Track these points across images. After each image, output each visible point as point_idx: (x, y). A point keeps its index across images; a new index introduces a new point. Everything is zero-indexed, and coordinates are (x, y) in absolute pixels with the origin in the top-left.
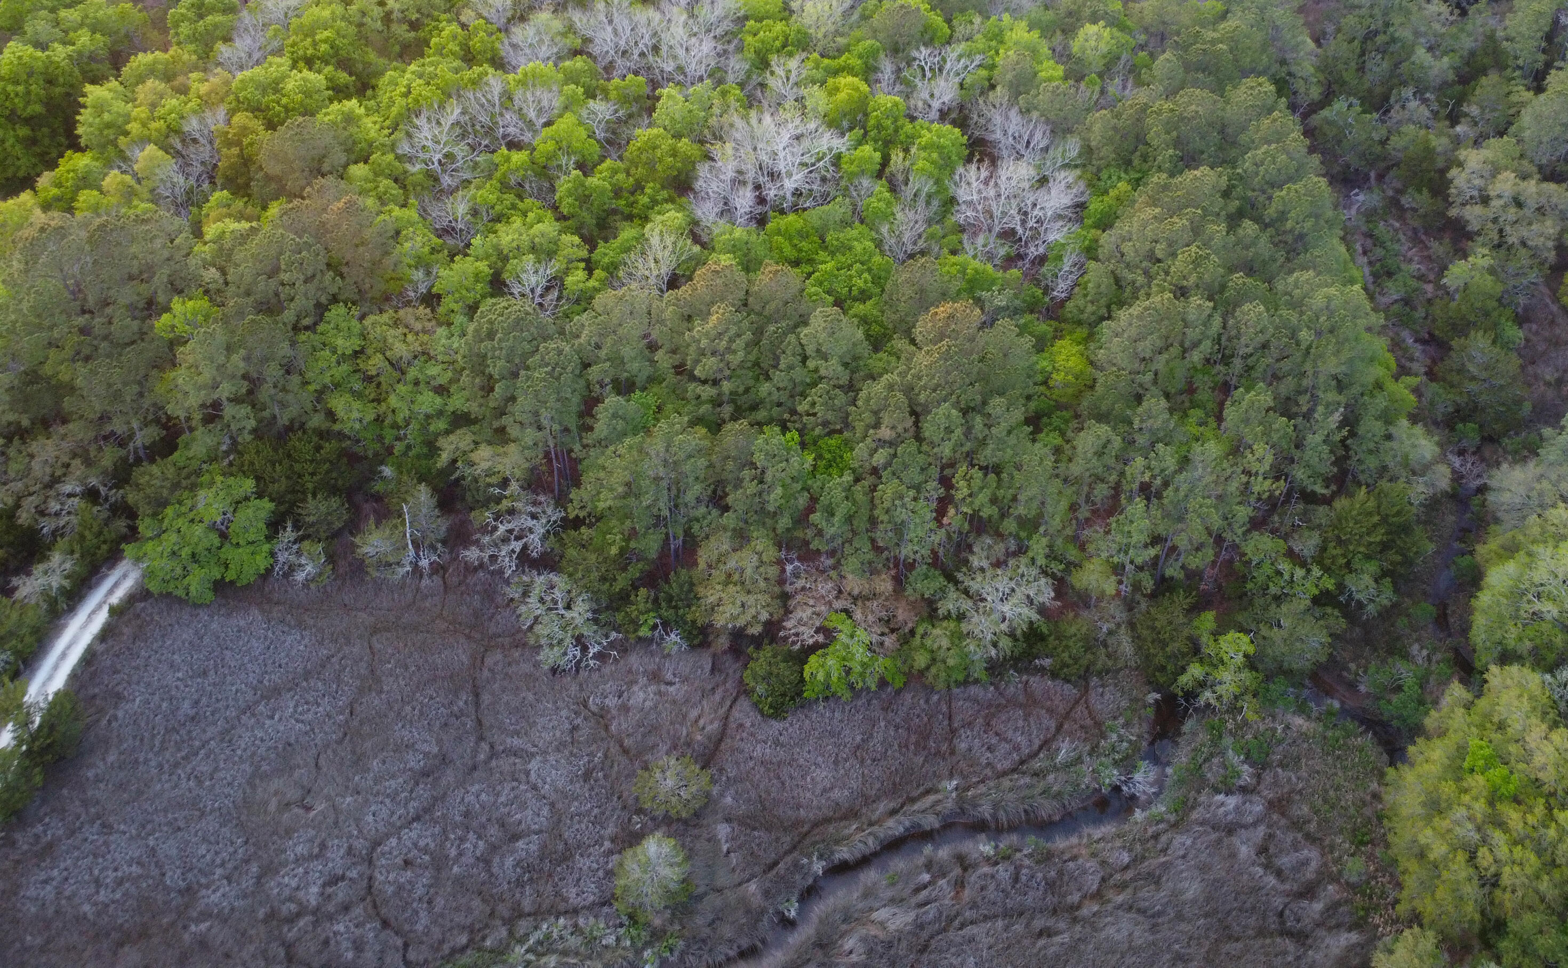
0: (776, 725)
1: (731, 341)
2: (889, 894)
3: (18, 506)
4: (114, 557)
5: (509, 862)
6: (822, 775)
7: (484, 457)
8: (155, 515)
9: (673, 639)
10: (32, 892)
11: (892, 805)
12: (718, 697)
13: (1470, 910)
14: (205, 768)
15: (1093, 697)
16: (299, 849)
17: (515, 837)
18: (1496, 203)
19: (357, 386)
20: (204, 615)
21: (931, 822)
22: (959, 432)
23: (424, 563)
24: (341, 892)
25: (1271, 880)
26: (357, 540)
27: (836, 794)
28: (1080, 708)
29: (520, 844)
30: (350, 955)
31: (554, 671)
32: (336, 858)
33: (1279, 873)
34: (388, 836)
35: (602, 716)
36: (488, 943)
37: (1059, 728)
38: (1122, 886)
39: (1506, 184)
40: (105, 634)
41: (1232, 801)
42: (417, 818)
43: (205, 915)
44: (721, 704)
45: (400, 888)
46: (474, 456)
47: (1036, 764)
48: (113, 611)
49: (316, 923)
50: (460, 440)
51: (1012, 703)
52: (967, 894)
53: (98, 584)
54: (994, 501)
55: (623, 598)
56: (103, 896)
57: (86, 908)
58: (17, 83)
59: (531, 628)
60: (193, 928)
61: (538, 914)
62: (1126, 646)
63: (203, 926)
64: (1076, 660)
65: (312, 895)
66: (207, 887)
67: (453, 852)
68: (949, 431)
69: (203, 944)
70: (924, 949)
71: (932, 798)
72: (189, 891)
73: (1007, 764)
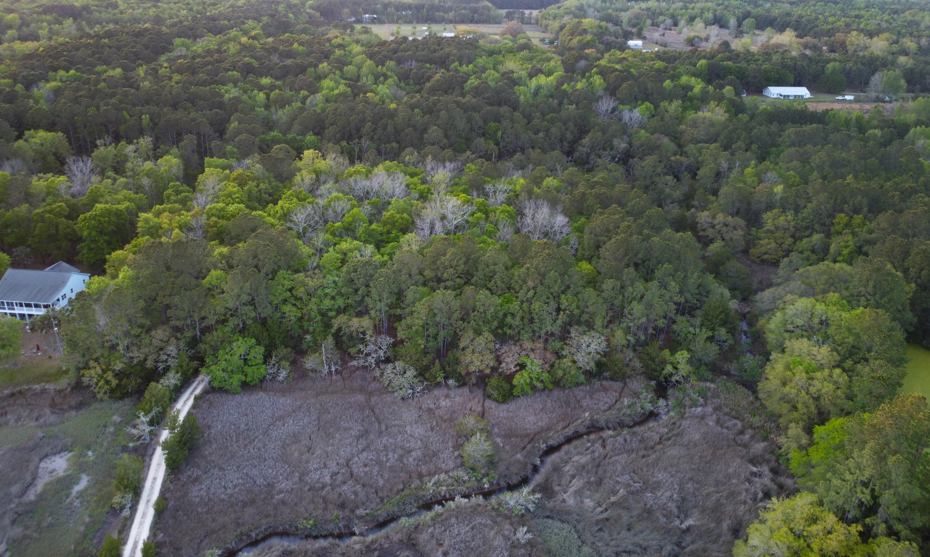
0: (505, 407)
1: (458, 262)
2: (576, 452)
3: (145, 360)
4: (196, 373)
5: (411, 459)
6: (532, 418)
7: (355, 322)
8: (213, 355)
9: (451, 382)
10: (194, 494)
11: (565, 424)
12: (476, 400)
13: (813, 409)
14: (260, 445)
15: (630, 385)
16: (315, 466)
17: (410, 452)
18: (717, 227)
19: (293, 302)
20: (238, 397)
21: (582, 429)
22: (559, 281)
23: (333, 369)
24: (340, 478)
25: (725, 431)
26: (304, 360)
27: (540, 424)
28: (626, 389)
29: (413, 453)
30: (353, 497)
31: (403, 399)
32: (333, 467)
33: (727, 428)
34: (353, 457)
35: (430, 410)
36: (413, 486)
37: (620, 396)
38: (669, 439)
39: (720, 218)
40: (194, 407)
41: (699, 409)
42: (364, 450)
43: (281, 492)
44: (479, 402)
45: (366, 473)
46: (350, 323)
47: (617, 406)
48: (196, 399)
49: (332, 489)
50: (342, 319)
51: (598, 390)
52: (608, 448)
53: (185, 391)
54: (578, 307)
55: (427, 368)
56: (229, 491)
57: (223, 496)
58: (104, 217)
59: (388, 385)
60: (276, 497)
61: (431, 475)
62: (638, 364)
63: (281, 496)
64: (620, 370)
65: (327, 479)
66: (278, 483)
67: (385, 459)
68: (556, 281)
69: (283, 502)
70: (599, 466)
71: (580, 421)
72: (270, 486)
73: (606, 408)
